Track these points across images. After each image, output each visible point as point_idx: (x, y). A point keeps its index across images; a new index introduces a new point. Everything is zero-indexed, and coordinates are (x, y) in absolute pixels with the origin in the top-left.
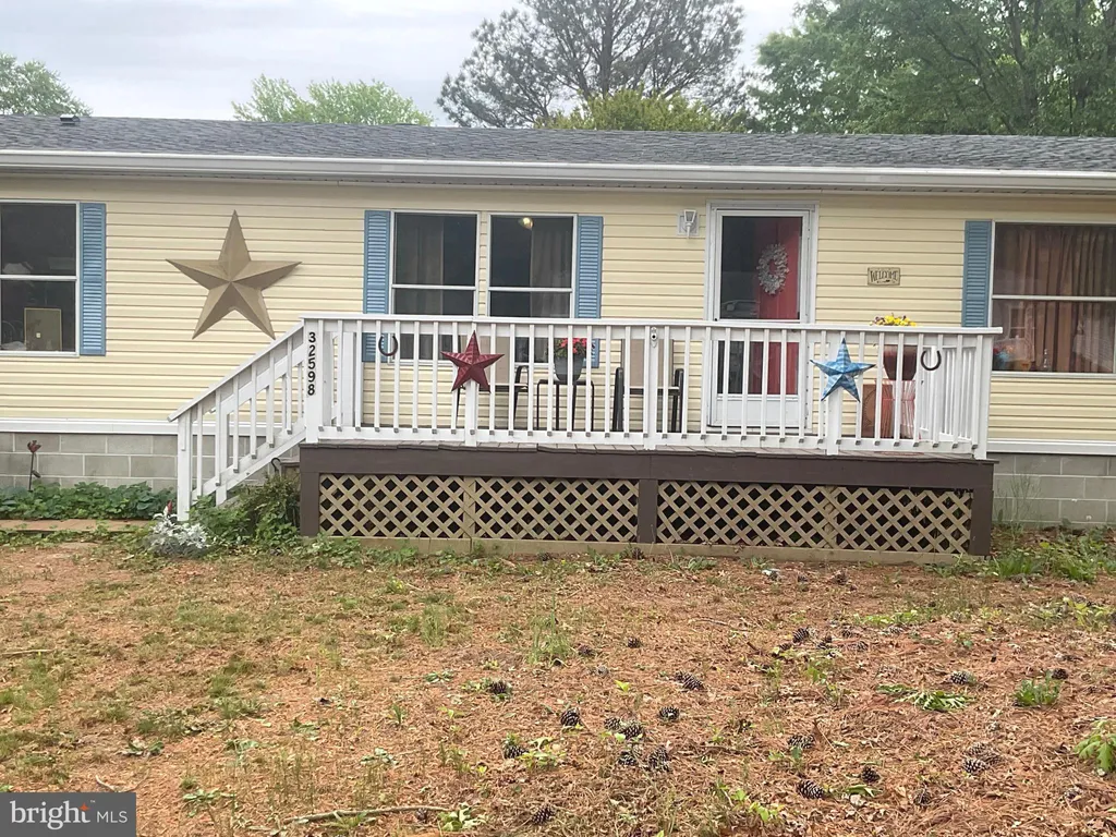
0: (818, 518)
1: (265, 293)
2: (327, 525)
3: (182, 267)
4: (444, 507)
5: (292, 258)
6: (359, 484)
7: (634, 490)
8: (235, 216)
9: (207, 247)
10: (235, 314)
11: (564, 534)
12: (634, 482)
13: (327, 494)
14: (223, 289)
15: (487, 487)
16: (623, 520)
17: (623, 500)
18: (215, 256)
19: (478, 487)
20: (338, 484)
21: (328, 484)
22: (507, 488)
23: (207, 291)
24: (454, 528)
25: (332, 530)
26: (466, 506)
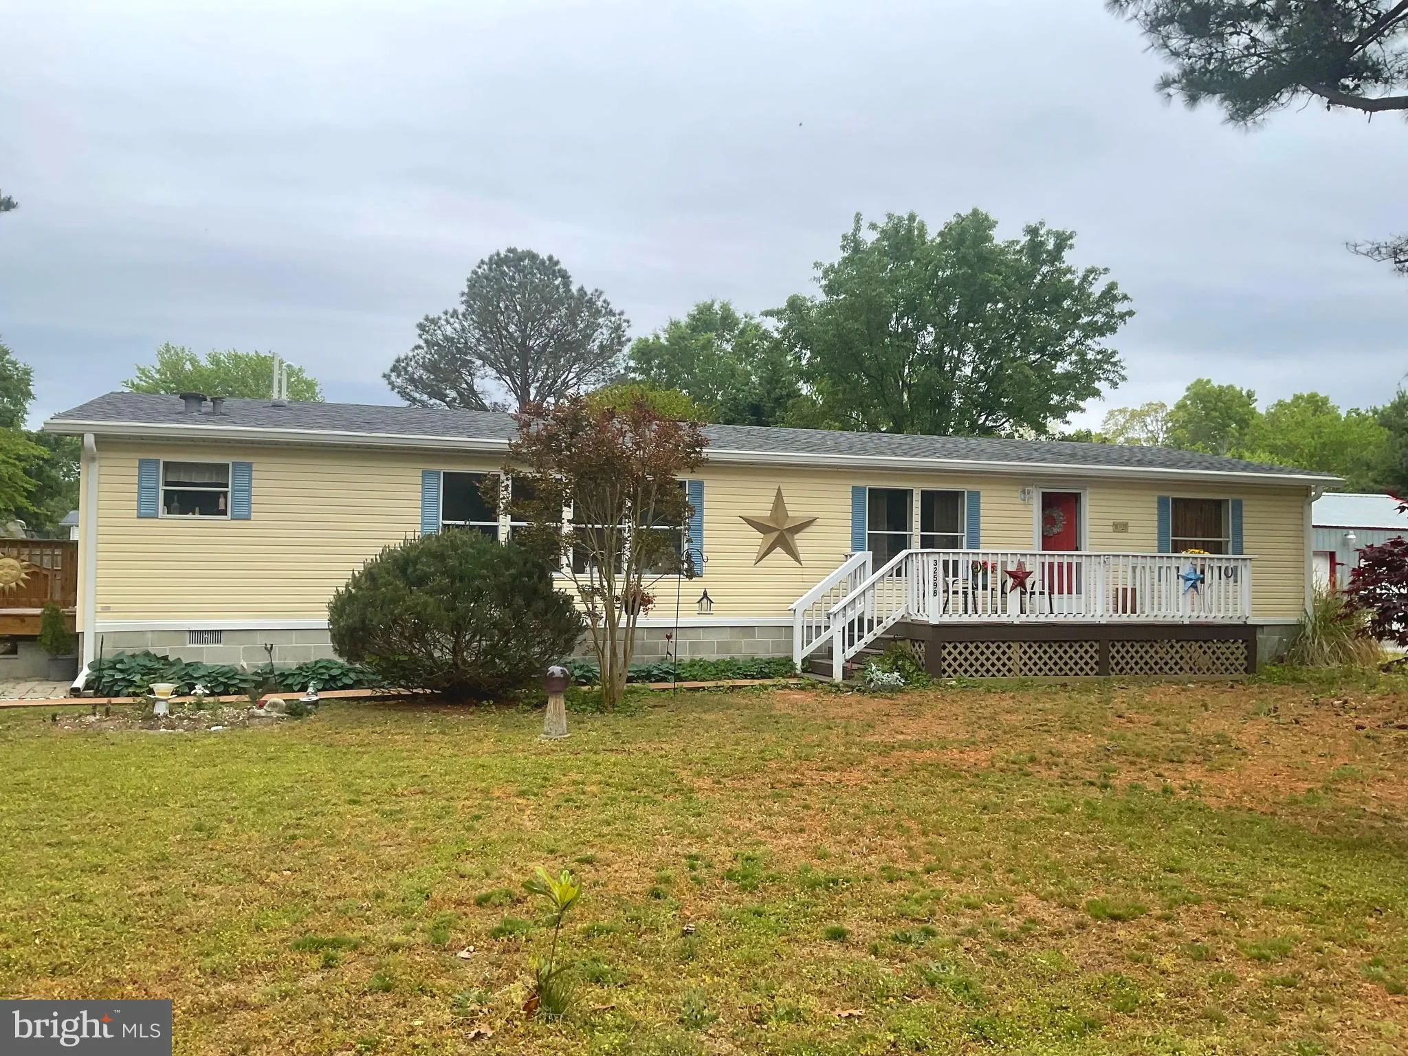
0: (1182, 658)
1: (796, 536)
2: (944, 671)
3: (749, 521)
4: (1004, 658)
5: (815, 515)
6: (972, 647)
7: (1096, 646)
8: (779, 489)
9: (762, 509)
10: (778, 549)
11: (1063, 672)
12: (1096, 641)
13: (944, 653)
14: (775, 535)
15: (1025, 646)
16: (1092, 663)
17: (1092, 651)
18: (768, 514)
19: (1021, 647)
20: (950, 647)
21: (944, 648)
22: (1035, 646)
23: (762, 536)
24: (1010, 670)
25: (947, 674)
26: (1015, 657)
